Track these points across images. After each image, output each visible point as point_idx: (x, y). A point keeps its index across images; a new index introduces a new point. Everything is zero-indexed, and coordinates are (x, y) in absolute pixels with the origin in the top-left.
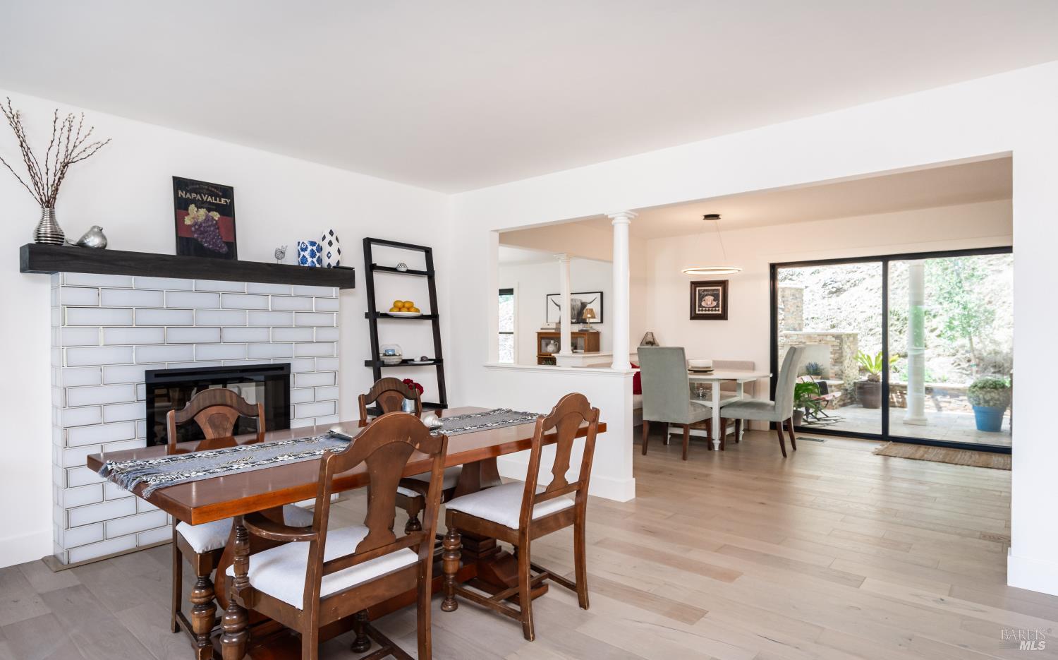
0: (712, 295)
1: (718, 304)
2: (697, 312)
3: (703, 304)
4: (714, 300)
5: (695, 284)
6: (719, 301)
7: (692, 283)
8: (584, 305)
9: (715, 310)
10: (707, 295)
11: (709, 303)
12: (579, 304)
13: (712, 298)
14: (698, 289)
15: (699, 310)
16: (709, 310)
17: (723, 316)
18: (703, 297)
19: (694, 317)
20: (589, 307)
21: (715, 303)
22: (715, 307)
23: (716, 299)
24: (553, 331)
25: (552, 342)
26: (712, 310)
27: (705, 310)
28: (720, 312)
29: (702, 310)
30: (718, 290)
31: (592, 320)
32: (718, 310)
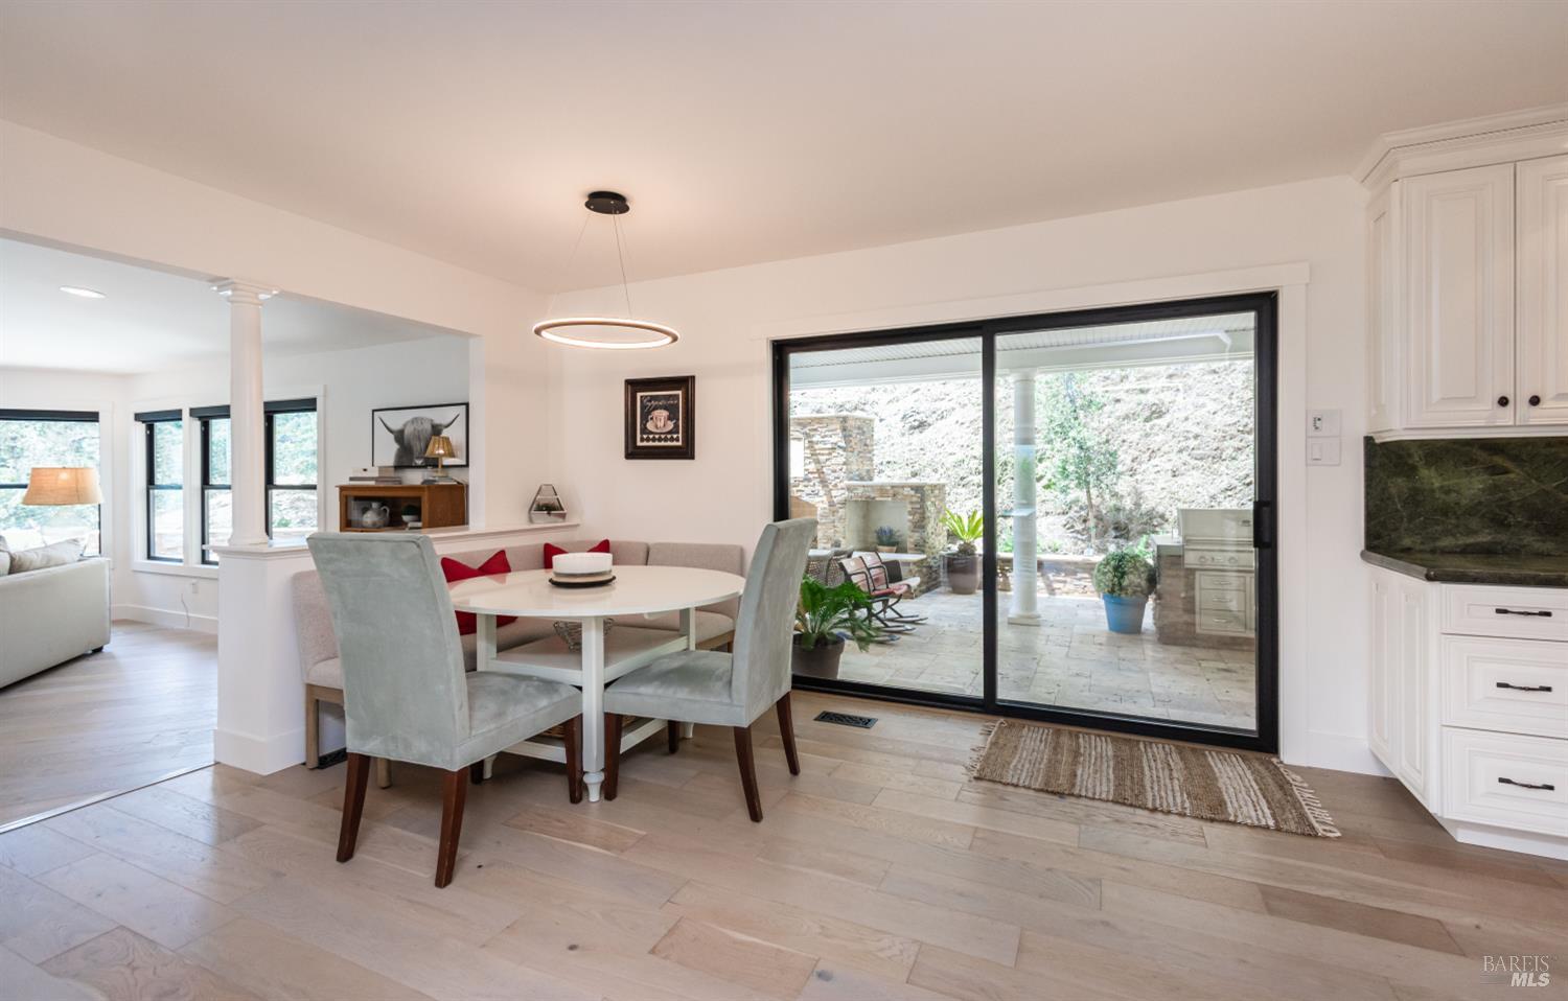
0: (666, 408)
1: (676, 426)
2: (639, 443)
3: (650, 426)
4: (670, 418)
5: (634, 386)
6: (678, 420)
7: (628, 382)
8: (436, 430)
9: (672, 439)
10: (656, 408)
11: (660, 424)
12: (428, 427)
13: (665, 413)
14: (639, 395)
15: (642, 440)
16: (660, 440)
17: (686, 452)
18: (649, 413)
19: (634, 452)
20: (445, 433)
21: (670, 425)
22: (670, 432)
23: (673, 416)
24: (372, 483)
25: (375, 505)
26: (666, 440)
27: (654, 440)
28: (680, 443)
29: (648, 440)
30: (677, 396)
31: (447, 461)
32: (677, 440)
